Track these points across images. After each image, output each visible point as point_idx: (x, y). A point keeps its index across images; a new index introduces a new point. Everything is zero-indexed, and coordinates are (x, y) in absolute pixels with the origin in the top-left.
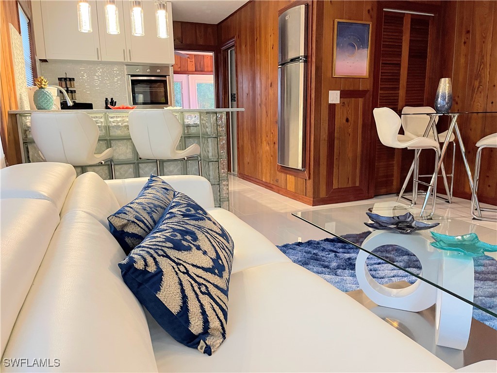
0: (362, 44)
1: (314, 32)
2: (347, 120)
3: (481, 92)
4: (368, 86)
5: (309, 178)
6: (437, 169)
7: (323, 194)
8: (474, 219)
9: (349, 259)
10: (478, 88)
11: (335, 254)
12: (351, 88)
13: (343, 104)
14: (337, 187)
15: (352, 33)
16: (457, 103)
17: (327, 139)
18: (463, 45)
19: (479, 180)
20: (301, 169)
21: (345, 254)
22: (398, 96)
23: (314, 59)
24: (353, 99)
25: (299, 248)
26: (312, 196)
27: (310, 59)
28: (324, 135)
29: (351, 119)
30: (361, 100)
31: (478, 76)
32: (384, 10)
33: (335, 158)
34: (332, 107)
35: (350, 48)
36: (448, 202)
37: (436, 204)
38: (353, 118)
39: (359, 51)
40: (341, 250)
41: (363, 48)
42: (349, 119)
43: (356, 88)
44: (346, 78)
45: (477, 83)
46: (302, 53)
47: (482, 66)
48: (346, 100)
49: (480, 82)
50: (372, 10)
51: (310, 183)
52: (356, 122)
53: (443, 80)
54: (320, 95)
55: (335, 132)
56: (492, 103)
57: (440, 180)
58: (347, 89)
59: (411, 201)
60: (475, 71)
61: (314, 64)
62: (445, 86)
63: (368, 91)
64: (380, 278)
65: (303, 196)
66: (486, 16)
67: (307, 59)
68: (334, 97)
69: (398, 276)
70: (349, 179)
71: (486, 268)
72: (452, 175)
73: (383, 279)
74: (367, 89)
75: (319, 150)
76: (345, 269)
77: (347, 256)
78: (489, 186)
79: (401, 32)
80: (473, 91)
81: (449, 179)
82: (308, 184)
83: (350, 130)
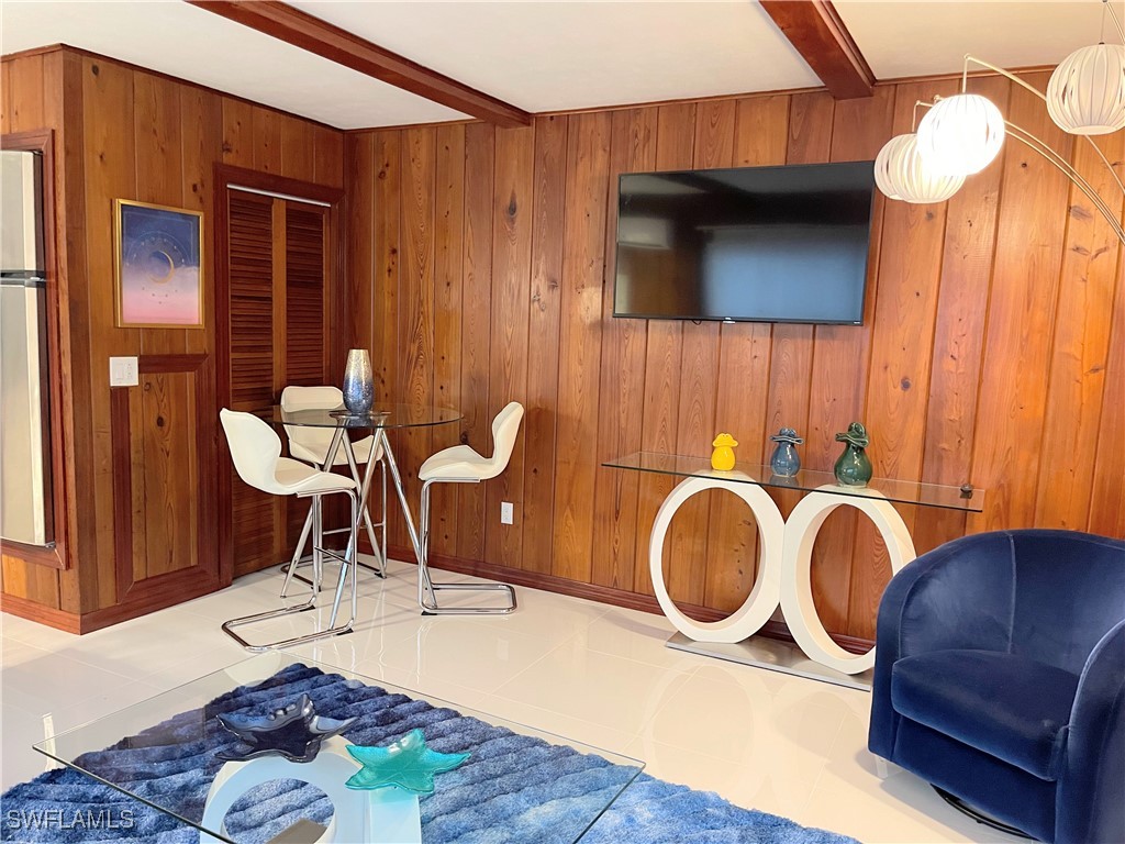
0: (184, 256)
1: (62, 221)
2: (160, 422)
3: (422, 367)
4: (205, 345)
5: (68, 566)
6: (355, 522)
7: (107, 598)
8: (424, 613)
9: (185, 788)
10: (418, 358)
11: (148, 785)
12: (167, 351)
13: (146, 386)
14: (143, 577)
15: (159, 232)
16: (383, 382)
17: (109, 469)
18: (387, 274)
19: (429, 533)
20: (43, 544)
21: (174, 777)
22: (272, 364)
23: (64, 284)
24: (172, 374)
25: (54, 790)
26: (78, 609)
27: (53, 280)
28: (103, 460)
29: (171, 421)
30: (190, 377)
31: (416, 336)
32: (229, 186)
33: (134, 510)
34: (120, 395)
35: (156, 261)
36: (380, 575)
37: (358, 583)
38: (173, 417)
39: (179, 269)
40: (163, 767)
41: (187, 265)
42: (164, 417)
43: (178, 350)
44: (151, 331)
45: (414, 349)
46: (30, 264)
47: (421, 319)
48: (153, 378)
49: (420, 348)
50: (203, 186)
51: (70, 579)
52: (181, 424)
53: (354, 353)
54: (86, 368)
55: (132, 452)
56: (442, 388)
57: (363, 534)
58: (155, 352)
59: (311, 583)
60: (410, 324)
61: (66, 297)
62: (358, 365)
63: (205, 355)
64: (255, 827)
65: (55, 611)
66: (422, 229)
67: (44, 281)
68: (124, 371)
69: (294, 808)
70: (171, 554)
71: (445, 739)
72: (384, 522)
73: (261, 829)
74: (202, 352)
75: (93, 496)
76: (175, 827)
77: (178, 780)
78: (446, 537)
79: (268, 233)
80: (409, 362)
81: (378, 531)
82: (64, 582)
83: (169, 445)
